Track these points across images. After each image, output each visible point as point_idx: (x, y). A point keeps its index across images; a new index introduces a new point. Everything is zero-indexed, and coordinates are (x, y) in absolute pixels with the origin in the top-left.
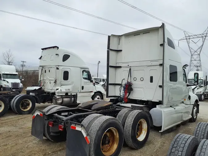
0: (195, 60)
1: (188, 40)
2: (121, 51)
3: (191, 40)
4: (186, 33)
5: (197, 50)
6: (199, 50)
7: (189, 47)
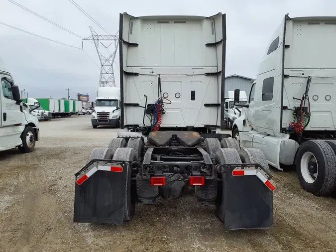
0: (107, 73)
1: (96, 41)
2: (136, 45)
3: (100, 41)
4: (92, 30)
5: (109, 58)
6: (111, 59)
7: (98, 52)
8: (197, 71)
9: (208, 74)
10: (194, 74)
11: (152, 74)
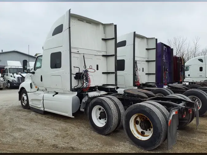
8: (99, 54)
9: (103, 56)
10: (97, 55)
11: (78, 53)
